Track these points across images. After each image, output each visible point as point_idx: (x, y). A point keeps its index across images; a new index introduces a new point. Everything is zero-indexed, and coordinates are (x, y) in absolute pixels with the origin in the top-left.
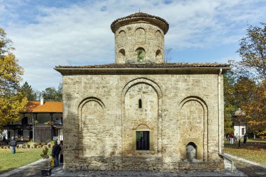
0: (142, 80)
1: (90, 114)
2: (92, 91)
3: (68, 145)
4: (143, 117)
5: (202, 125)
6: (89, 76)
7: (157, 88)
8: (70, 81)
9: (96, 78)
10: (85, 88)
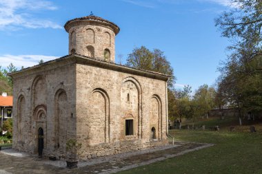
0: (131, 79)
1: (96, 104)
2: (100, 83)
3: (81, 135)
4: (130, 108)
5: (157, 115)
6: (98, 68)
7: (139, 86)
8: (83, 71)
9: (103, 71)
10: (95, 79)
